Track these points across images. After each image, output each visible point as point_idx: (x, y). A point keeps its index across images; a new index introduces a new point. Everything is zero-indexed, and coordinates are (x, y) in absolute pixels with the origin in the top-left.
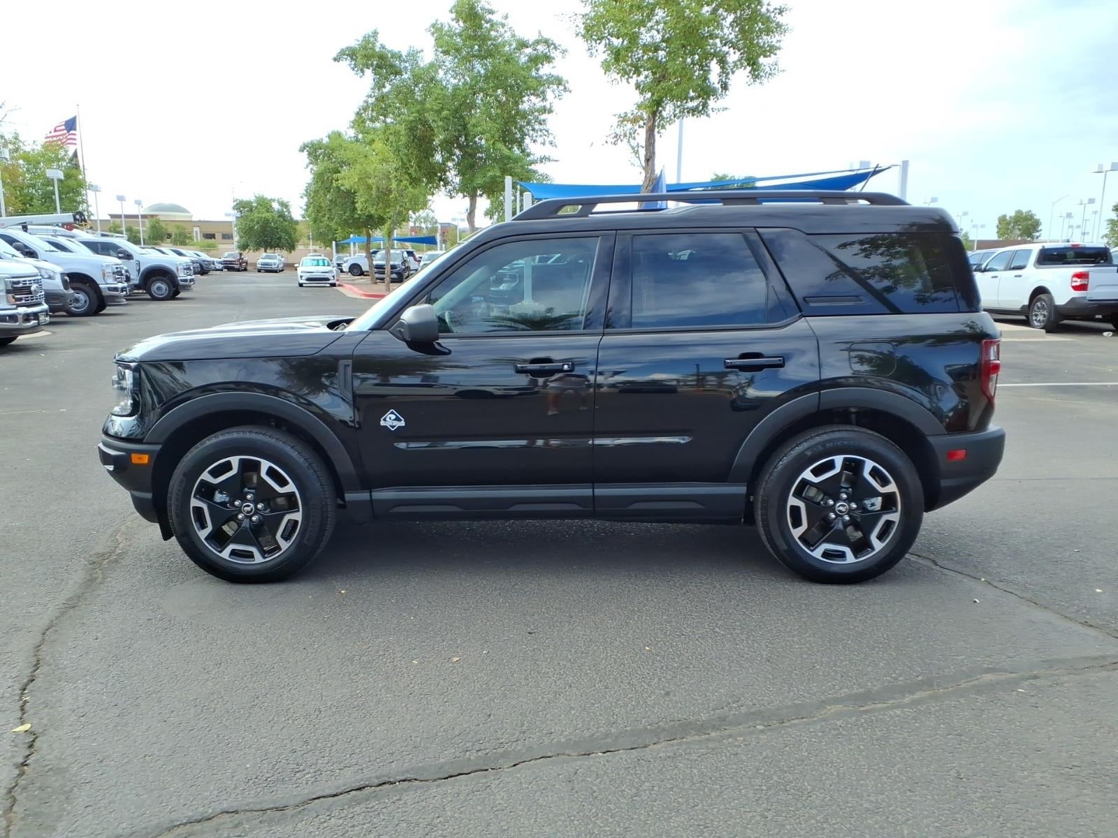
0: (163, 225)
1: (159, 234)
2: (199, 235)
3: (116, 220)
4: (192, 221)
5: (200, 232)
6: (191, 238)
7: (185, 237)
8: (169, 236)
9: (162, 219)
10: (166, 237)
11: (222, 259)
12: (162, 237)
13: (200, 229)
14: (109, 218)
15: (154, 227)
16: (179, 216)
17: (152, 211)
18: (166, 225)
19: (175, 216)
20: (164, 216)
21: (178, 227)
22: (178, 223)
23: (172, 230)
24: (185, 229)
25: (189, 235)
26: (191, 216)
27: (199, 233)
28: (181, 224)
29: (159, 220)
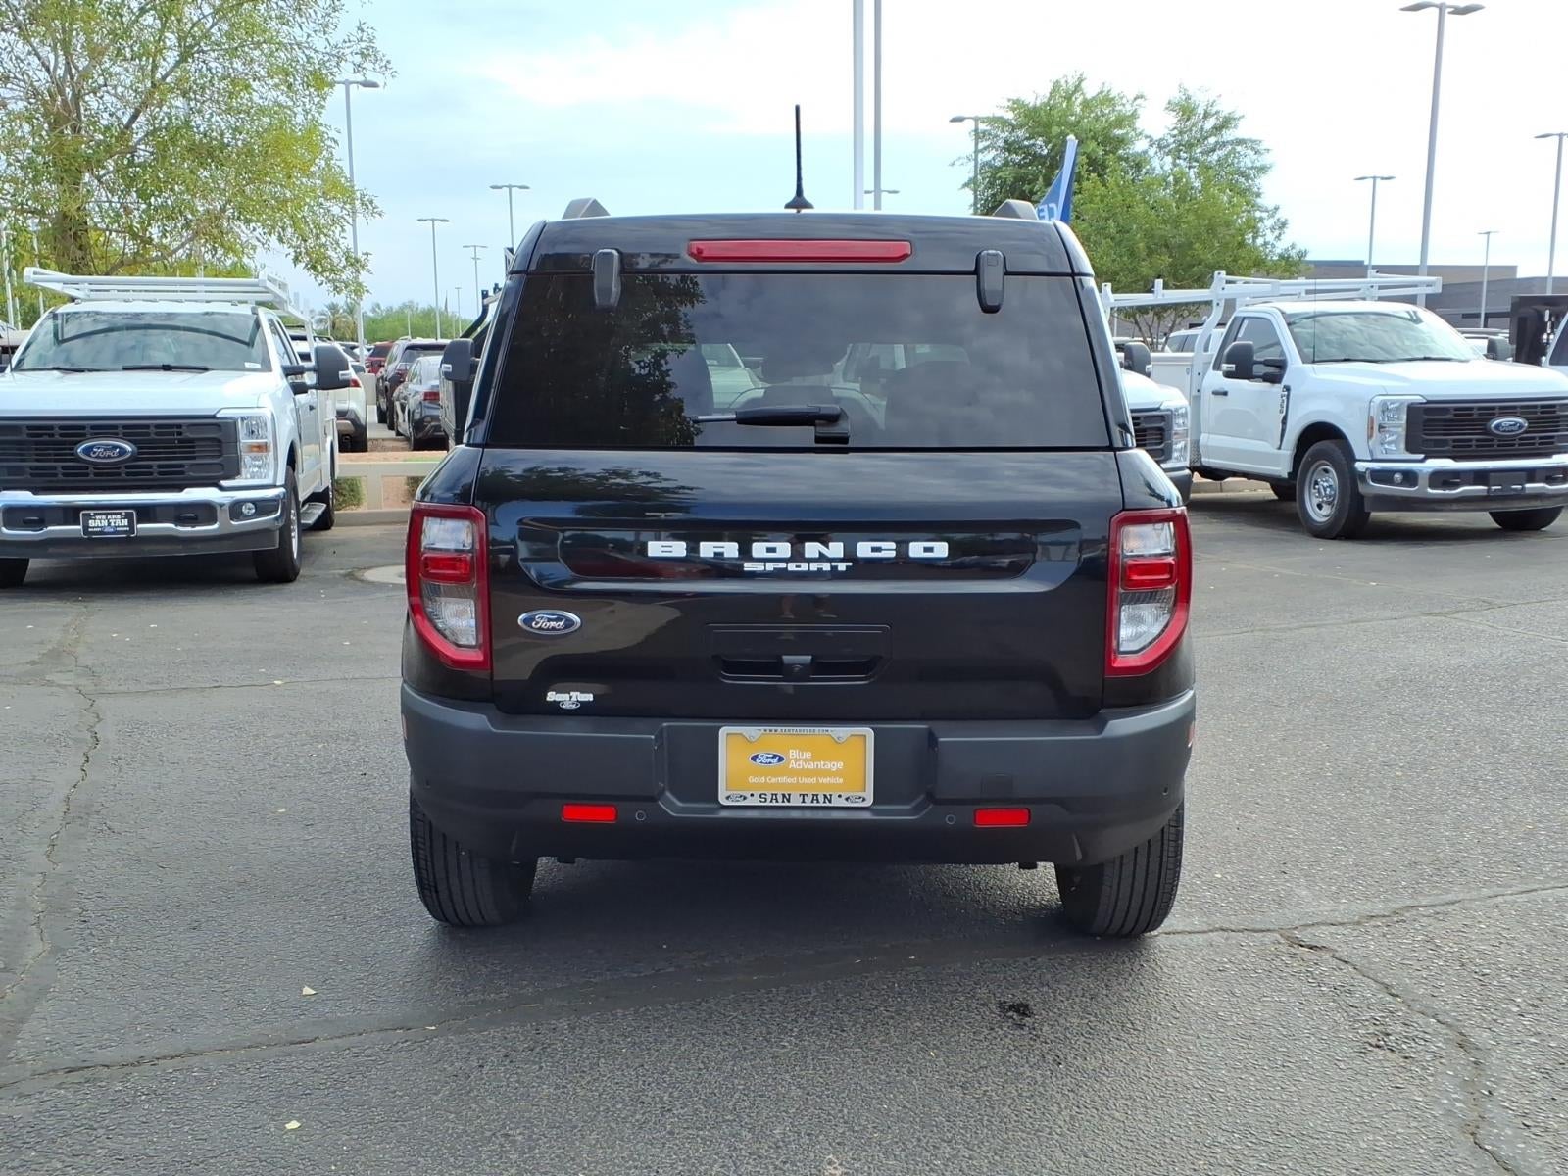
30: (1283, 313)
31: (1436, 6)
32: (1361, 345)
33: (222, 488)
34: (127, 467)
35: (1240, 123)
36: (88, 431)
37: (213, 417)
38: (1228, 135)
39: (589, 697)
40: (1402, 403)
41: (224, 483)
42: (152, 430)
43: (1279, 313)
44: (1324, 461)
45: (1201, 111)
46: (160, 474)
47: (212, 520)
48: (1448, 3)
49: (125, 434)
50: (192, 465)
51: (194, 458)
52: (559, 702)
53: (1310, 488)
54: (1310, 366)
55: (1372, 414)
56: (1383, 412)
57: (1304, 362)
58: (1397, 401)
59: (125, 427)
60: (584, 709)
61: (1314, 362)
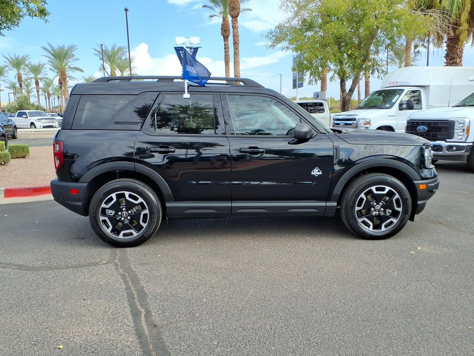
33: (446, 142)
34: (426, 134)
36: (420, 124)
37: (447, 120)
41: (447, 140)
42: (432, 124)
46: (432, 136)
47: (442, 151)
49: (427, 125)
50: (439, 134)
51: (441, 132)
59: (427, 123)
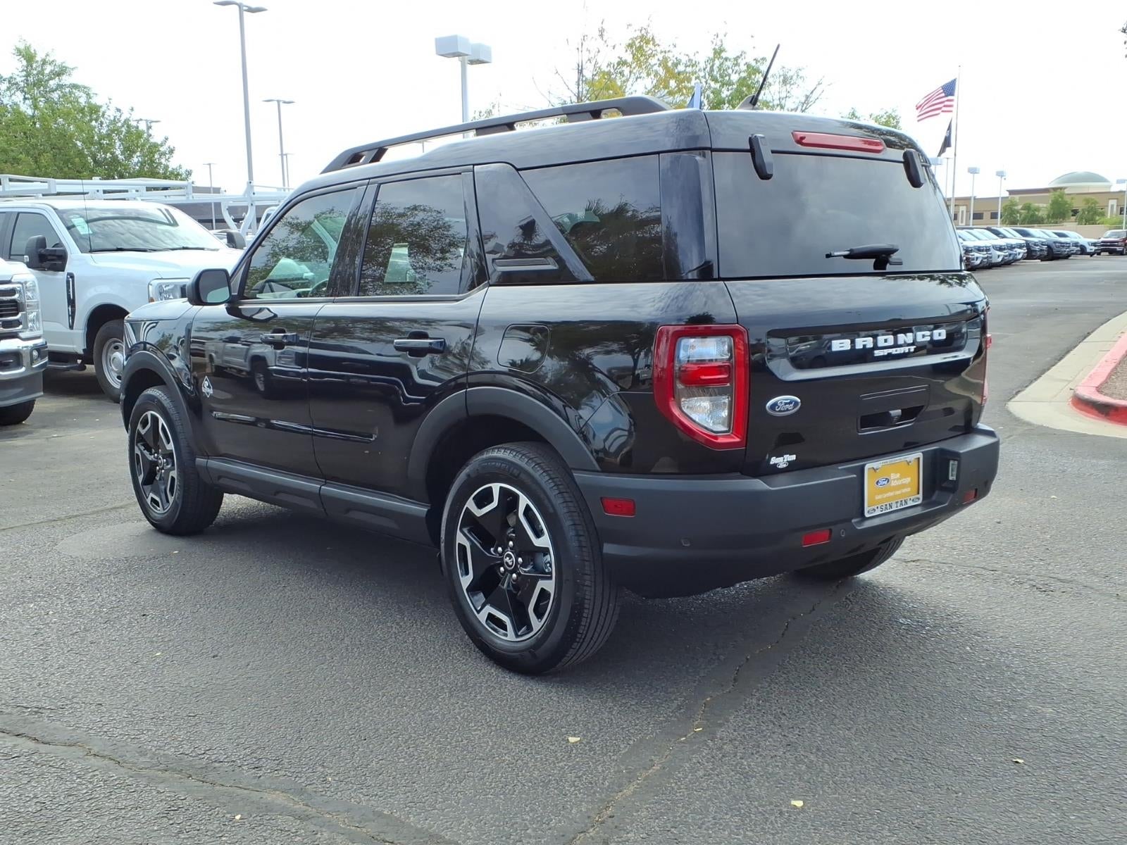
0: (1067, 199)
1: (1062, 210)
2: (1115, 210)
3: (1015, 196)
4: (1109, 193)
5: (1117, 206)
6: (1103, 214)
7: (1096, 213)
8: (1075, 212)
9: (1066, 191)
10: (1071, 213)
11: (1102, 239)
12: (1064, 214)
13: (1118, 202)
14: (1007, 194)
15: (1056, 203)
16: (1094, 187)
17: (1060, 183)
18: (1072, 199)
19: (1089, 187)
20: (1072, 188)
21: (1087, 201)
22: (1088, 196)
23: (1078, 204)
24: (1096, 203)
25: (1100, 210)
26: (1110, 187)
27: (1115, 207)
28: (1093, 197)
29: (1064, 194)
30: (55, 209)
31: (236, 4)
32: (123, 234)
35: (74, 73)
38: (66, 80)
39: (793, 457)
40: (176, 286)
43: (53, 210)
44: (116, 339)
45: (38, 58)
48: (245, 4)
52: (777, 464)
53: (107, 365)
54: (88, 255)
55: (151, 296)
56: (161, 294)
57: (82, 252)
58: (173, 283)
60: (791, 467)
61: (91, 251)
